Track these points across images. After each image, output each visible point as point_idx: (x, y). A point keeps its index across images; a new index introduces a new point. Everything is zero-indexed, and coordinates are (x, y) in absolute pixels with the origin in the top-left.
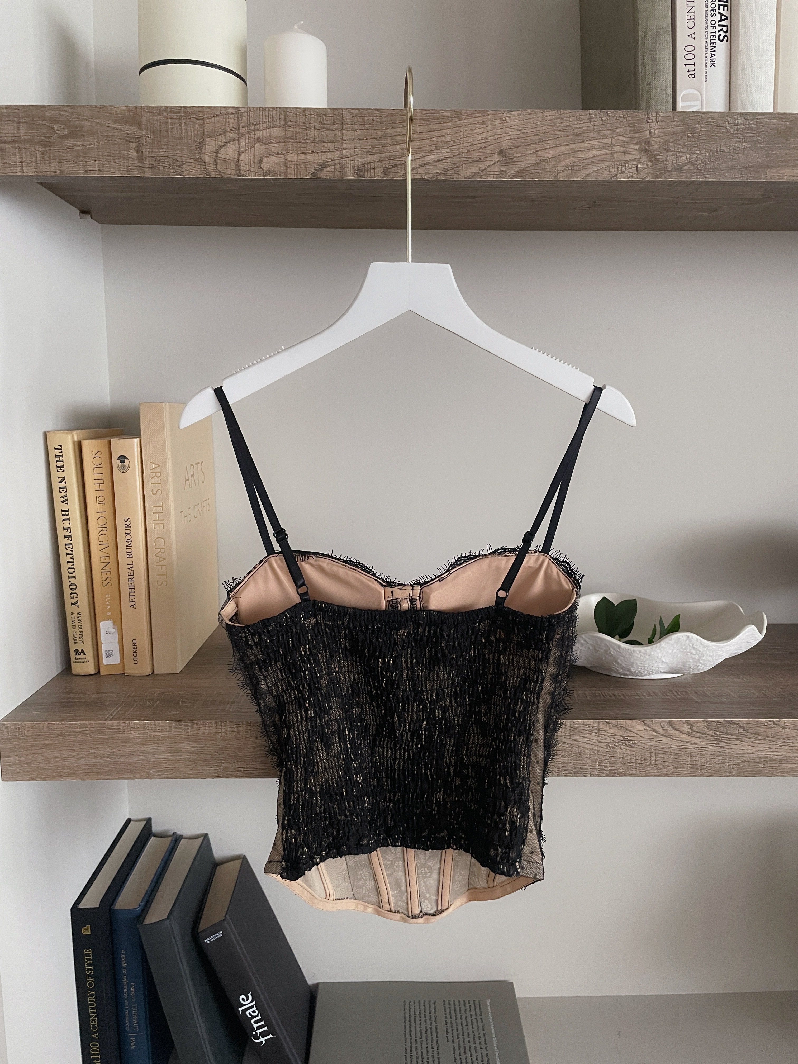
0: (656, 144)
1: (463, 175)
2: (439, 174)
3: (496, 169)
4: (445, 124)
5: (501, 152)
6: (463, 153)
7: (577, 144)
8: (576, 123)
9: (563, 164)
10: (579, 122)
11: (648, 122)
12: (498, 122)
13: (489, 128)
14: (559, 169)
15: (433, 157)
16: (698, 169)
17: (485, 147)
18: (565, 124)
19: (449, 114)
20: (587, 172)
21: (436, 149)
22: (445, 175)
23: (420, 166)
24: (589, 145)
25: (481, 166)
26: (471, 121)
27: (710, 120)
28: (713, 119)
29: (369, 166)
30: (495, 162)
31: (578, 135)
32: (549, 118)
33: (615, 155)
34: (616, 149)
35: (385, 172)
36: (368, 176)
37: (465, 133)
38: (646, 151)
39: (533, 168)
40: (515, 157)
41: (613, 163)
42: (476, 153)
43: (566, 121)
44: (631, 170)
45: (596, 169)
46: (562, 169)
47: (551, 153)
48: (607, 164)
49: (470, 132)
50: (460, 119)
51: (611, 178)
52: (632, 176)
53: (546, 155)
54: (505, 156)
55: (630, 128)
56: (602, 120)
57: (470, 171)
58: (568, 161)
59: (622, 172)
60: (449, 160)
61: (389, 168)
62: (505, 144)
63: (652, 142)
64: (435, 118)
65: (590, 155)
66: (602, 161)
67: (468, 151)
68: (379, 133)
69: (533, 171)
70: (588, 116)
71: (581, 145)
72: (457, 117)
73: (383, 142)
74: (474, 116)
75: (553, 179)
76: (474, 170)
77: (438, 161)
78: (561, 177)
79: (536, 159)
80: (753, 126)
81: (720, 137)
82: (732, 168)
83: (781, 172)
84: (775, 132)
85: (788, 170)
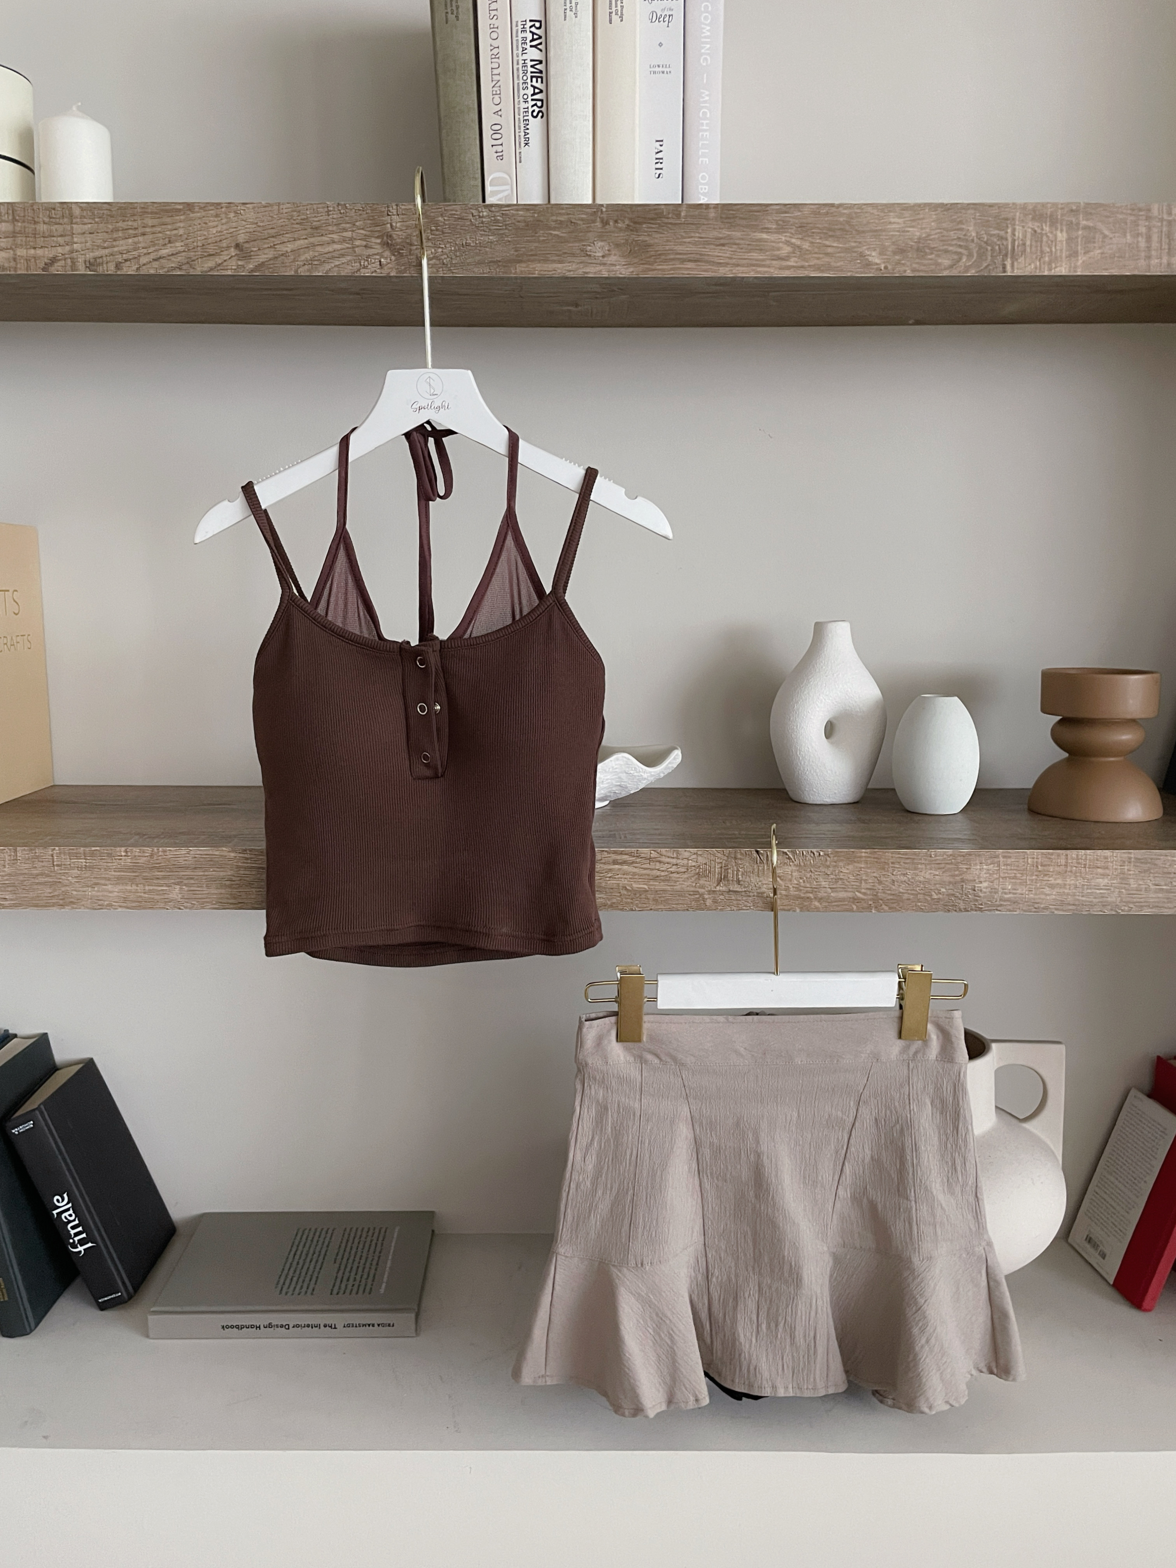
0: (398, 236)
1: (199, 269)
2: (174, 269)
3: (233, 264)
4: (178, 218)
5: (237, 246)
6: (198, 246)
7: (316, 238)
8: (313, 215)
9: (303, 258)
10: (316, 215)
11: (388, 215)
12: (232, 215)
13: (224, 221)
14: (298, 263)
15: (167, 251)
16: (444, 264)
17: (221, 241)
18: (303, 217)
19: (181, 207)
20: (327, 267)
21: (170, 242)
22: (180, 269)
23: (155, 260)
24: (328, 239)
25: (217, 260)
26: (203, 214)
27: (454, 212)
28: (456, 211)
29: (101, 259)
30: (232, 257)
31: (317, 228)
32: (285, 211)
33: (356, 249)
34: (358, 243)
35: (118, 266)
36: (100, 270)
37: (199, 226)
38: (388, 243)
39: (272, 262)
40: (252, 251)
41: (355, 258)
42: (211, 246)
43: (303, 214)
44: (374, 265)
45: (337, 263)
46: (301, 263)
47: (289, 247)
48: (349, 258)
49: (204, 225)
50: (193, 212)
51: (354, 273)
52: (376, 271)
53: (285, 249)
54: (242, 250)
55: (369, 222)
56: (341, 213)
57: (206, 266)
58: (308, 256)
59: (365, 267)
60: (184, 254)
61: (121, 263)
62: (241, 239)
63: (394, 236)
64: (167, 211)
65: (330, 249)
66: (343, 255)
67: (203, 245)
68: (110, 226)
69: (272, 266)
70: (326, 209)
71: (319, 238)
72: (190, 210)
73: (115, 235)
74: (207, 208)
75: (293, 273)
76: (211, 264)
77: (172, 255)
78: (303, 271)
79: (275, 253)
80: (499, 218)
81: (465, 230)
82: (480, 263)
83: (531, 266)
84: (523, 224)
85: (539, 265)
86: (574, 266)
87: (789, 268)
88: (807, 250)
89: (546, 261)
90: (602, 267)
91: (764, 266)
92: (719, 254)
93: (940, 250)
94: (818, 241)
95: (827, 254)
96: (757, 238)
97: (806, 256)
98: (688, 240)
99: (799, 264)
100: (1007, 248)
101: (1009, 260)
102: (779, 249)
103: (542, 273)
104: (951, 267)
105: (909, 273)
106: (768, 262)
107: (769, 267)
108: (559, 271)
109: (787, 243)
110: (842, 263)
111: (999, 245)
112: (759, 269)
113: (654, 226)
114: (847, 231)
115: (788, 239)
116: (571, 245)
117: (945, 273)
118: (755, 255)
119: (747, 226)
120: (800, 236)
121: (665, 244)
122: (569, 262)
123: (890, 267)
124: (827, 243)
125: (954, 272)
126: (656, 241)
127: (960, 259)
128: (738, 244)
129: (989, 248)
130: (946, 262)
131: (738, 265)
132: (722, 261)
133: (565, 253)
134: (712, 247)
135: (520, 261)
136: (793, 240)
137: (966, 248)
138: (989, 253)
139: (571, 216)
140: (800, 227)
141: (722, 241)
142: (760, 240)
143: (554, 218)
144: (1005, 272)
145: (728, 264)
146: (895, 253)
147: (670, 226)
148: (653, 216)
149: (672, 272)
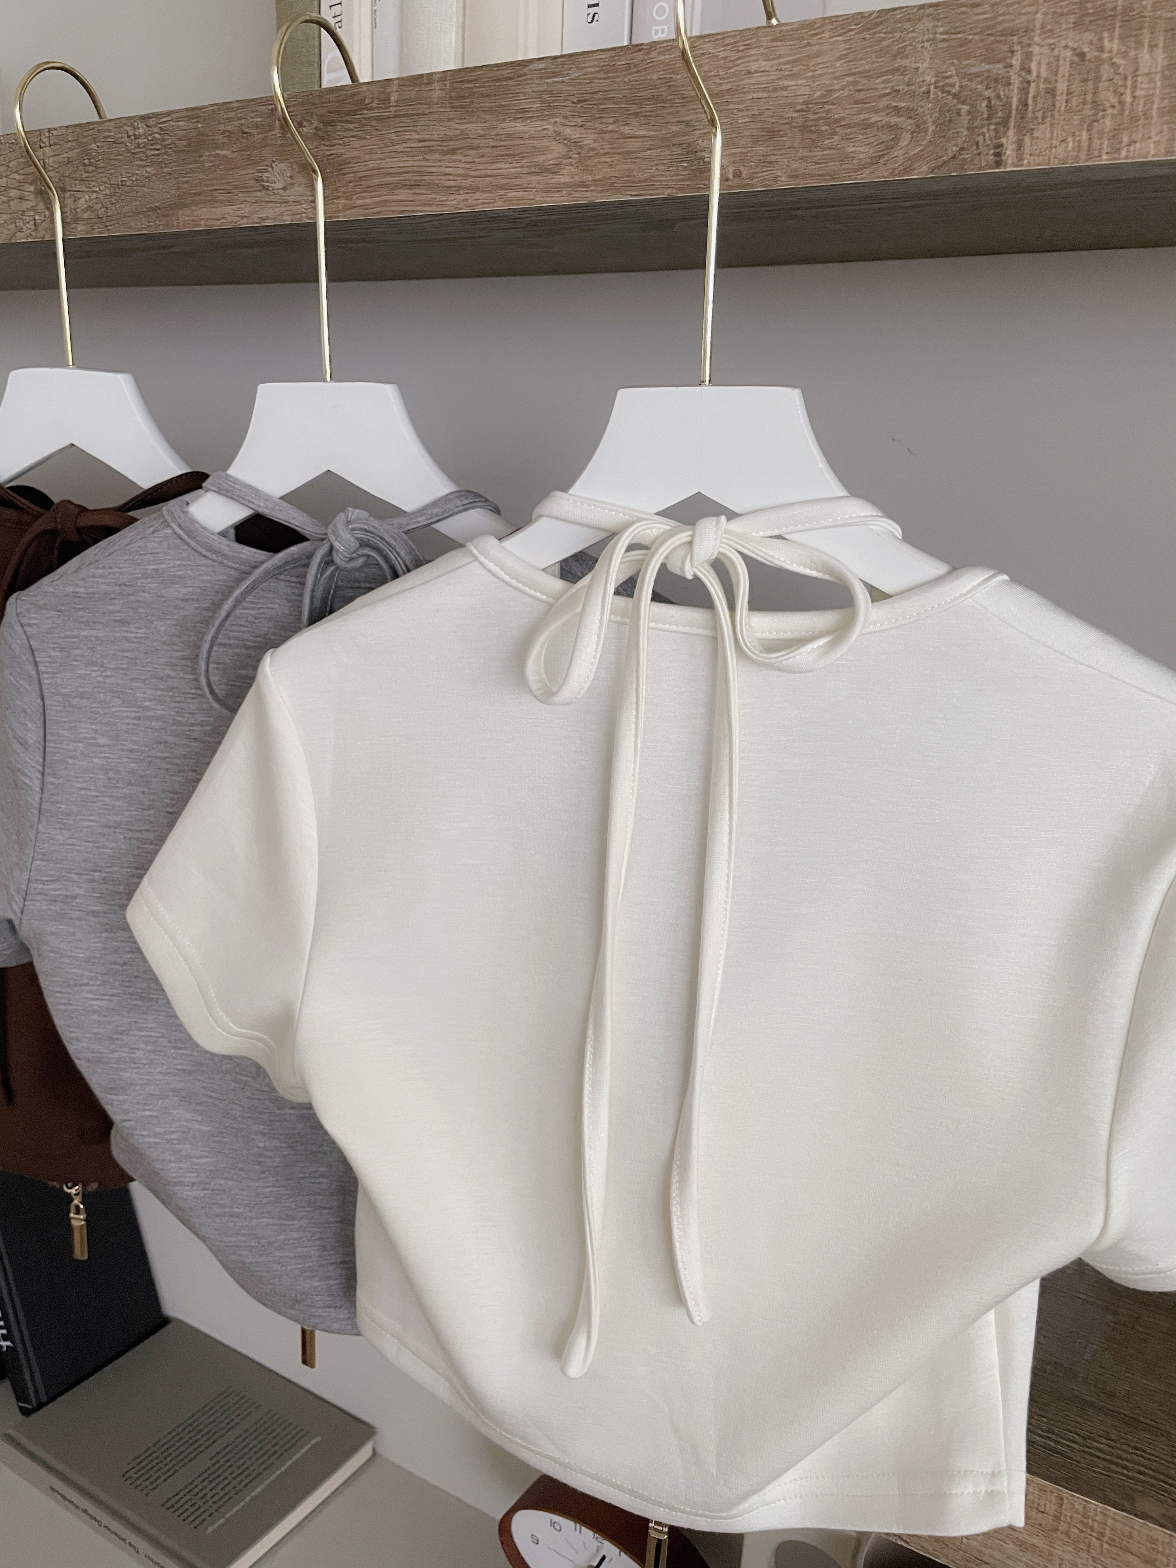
34: (12, 193)
44: (28, 225)
51: (10, 238)
52: (32, 234)
59: (20, 230)
80: (157, 135)
81: (120, 160)
82: (137, 213)
83: (196, 213)
84: (184, 143)
85: (205, 210)
86: (247, 209)
87: (559, 187)
88: (593, 149)
89: (213, 202)
90: (283, 208)
91: (519, 187)
92: (448, 170)
93: (850, 126)
94: (611, 128)
95: (627, 154)
96: (505, 131)
97: (589, 162)
98: (399, 148)
99: (577, 179)
100: (1008, 105)
101: (1011, 133)
102: (543, 151)
103: (210, 223)
104: (875, 161)
105: (784, 183)
106: (524, 180)
107: (525, 189)
108: (229, 219)
109: (557, 136)
110: (653, 171)
111: (989, 99)
112: (511, 194)
113: (351, 126)
114: (664, 102)
115: (559, 129)
116: (244, 172)
117: (864, 177)
118: (505, 167)
119: (490, 111)
120: (579, 121)
121: (367, 157)
122: (242, 203)
123: (745, 173)
124: (627, 130)
125: (881, 174)
126: (356, 153)
127: (897, 140)
128: (477, 148)
129: (965, 108)
130: (862, 150)
131: (477, 189)
132: (451, 183)
133: (236, 187)
134: (437, 156)
135: (183, 206)
136: (568, 131)
137: (911, 113)
138: (964, 120)
139: (242, 122)
140: (580, 102)
141: (453, 144)
142: (510, 136)
143: (222, 127)
144: (998, 164)
145: (460, 188)
146: (756, 141)
147: (374, 123)
148: (351, 107)
149: (379, 209)
